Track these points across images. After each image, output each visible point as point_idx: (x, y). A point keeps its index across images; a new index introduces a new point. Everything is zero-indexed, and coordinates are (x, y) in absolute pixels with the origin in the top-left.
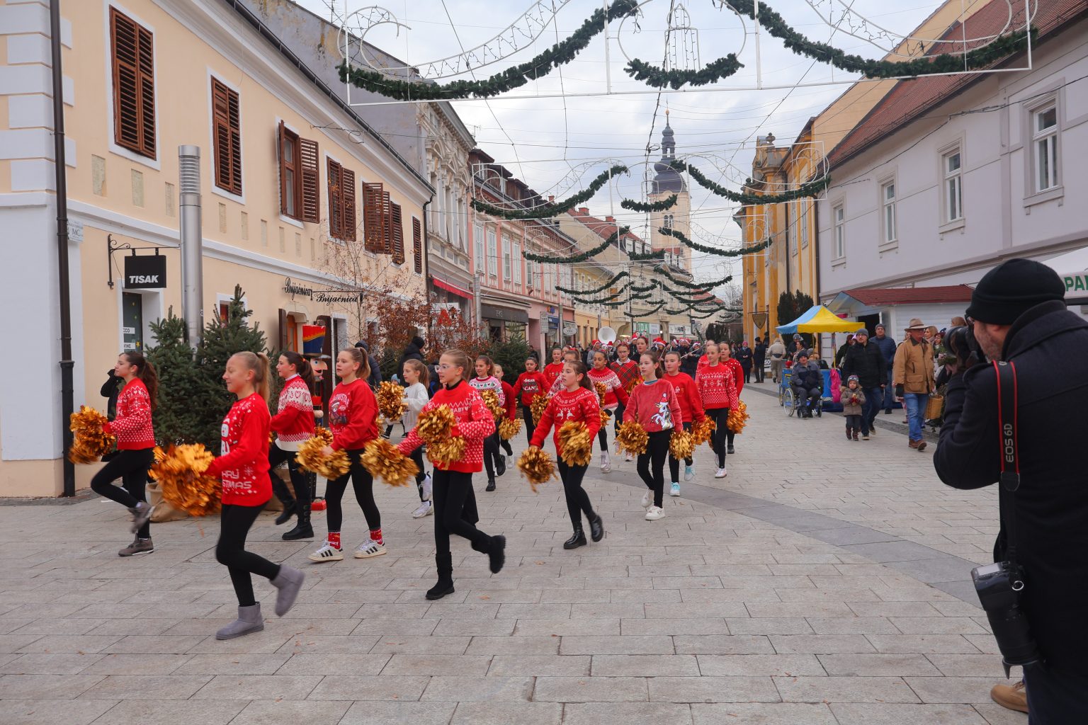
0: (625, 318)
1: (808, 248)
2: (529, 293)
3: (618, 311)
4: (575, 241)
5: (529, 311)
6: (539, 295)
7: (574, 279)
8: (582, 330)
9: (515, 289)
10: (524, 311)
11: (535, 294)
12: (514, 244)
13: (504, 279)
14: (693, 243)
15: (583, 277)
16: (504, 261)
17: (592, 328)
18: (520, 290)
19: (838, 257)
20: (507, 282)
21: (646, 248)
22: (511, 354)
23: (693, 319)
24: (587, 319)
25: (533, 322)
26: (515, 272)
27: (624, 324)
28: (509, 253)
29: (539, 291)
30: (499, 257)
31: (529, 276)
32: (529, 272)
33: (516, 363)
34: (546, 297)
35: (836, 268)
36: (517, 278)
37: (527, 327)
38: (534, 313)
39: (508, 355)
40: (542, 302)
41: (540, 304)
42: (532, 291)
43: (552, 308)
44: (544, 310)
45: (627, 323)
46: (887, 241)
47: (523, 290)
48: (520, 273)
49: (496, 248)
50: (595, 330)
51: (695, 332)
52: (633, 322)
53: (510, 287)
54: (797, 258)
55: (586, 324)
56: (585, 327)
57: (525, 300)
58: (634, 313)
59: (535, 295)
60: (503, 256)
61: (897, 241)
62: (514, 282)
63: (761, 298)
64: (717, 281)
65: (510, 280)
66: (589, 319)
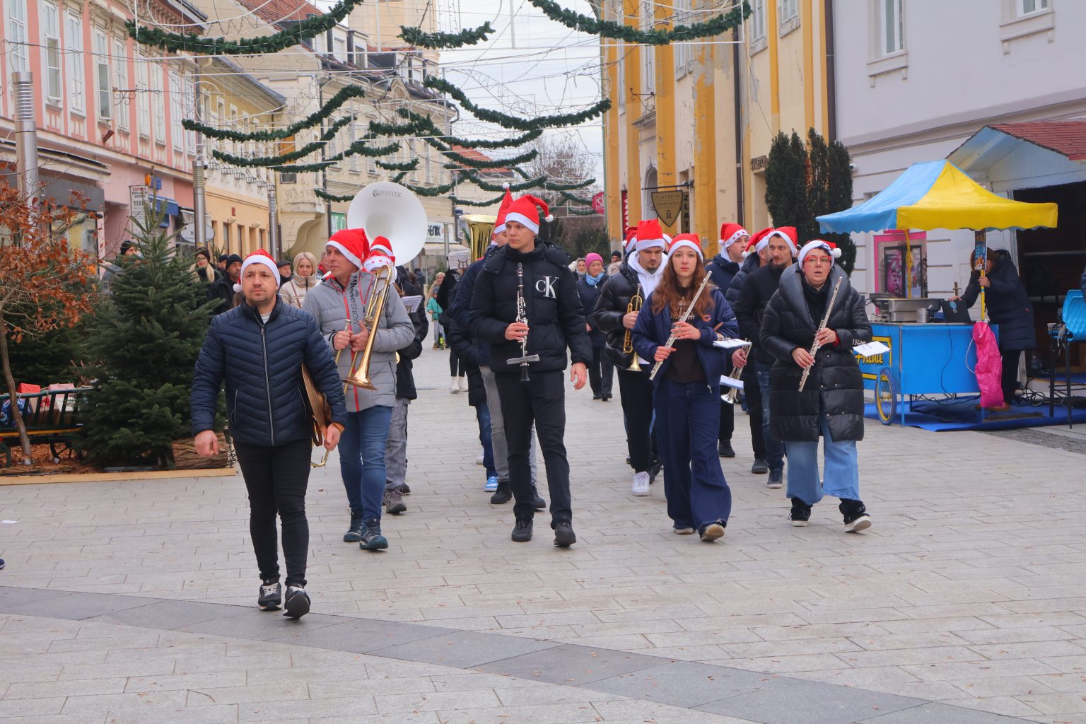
0: (314, 204)
1: (799, 35)
2: (105, 139)
3: (298, 187)
4: (204, 18)
5: (104, 182)
6: (126, 144)
7: (202, 107)
8: (220, 228)
9: (73, 128)
10: (93, 183)
11: (116, 141)
12: (67, 16)
13: (45, 102)
14: (563, 8)
15: (220, 105)
16: (44, 53)
17: (240, 227)
18: (82, 130)
19: (884, 54)
20: (54, 110)
21: (357, 41)
22: (159, 287)
23: (459, 207)
24: (230, 205)
25: (113, 210)
26: (71, 87)
27: (312, 217)
28: (57, 37)
29: (126, 135)
30: (34, 45)
31: (104, 97)
32: (103, 87)
33: (172, 311)
34: (142, 150)
35: (879, 80)
36: (76, 103)
37: (101, 222)
38: (116, 188)
39: (151, 290)
40: (133, 161)
41: (130, 166)
42: (110, 133)
43: (153, 176)
44: (140, 180)
45: (319, 215)
46: (1021, 14)
47: (91, 132)
48: (82, 88)
49: (25, 22)
50: (247, 231)
51: (463, 237)
52: (329, 213)
53: (59, 123)
54: (764, 60)
55: (227, 216)
56: (227, 225)
57: (95, 156)
58: (331, 191)
59: (118, 144)
60: (43, 42)
61: (1053, 12)
62: (70, 110)
63: (668, 153)
64: (574, 112)
65: (61, 105)
66: (237, 206)
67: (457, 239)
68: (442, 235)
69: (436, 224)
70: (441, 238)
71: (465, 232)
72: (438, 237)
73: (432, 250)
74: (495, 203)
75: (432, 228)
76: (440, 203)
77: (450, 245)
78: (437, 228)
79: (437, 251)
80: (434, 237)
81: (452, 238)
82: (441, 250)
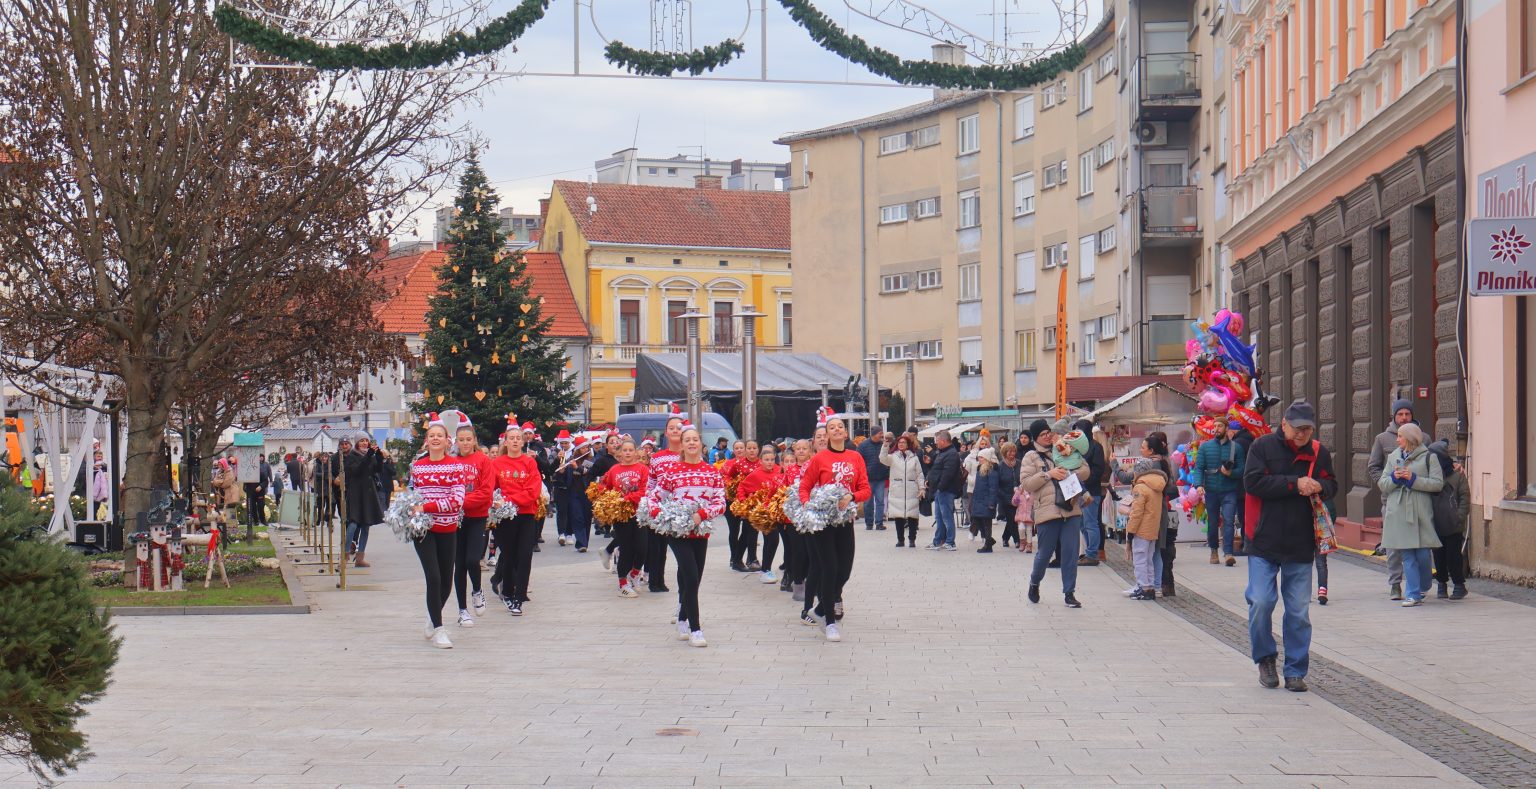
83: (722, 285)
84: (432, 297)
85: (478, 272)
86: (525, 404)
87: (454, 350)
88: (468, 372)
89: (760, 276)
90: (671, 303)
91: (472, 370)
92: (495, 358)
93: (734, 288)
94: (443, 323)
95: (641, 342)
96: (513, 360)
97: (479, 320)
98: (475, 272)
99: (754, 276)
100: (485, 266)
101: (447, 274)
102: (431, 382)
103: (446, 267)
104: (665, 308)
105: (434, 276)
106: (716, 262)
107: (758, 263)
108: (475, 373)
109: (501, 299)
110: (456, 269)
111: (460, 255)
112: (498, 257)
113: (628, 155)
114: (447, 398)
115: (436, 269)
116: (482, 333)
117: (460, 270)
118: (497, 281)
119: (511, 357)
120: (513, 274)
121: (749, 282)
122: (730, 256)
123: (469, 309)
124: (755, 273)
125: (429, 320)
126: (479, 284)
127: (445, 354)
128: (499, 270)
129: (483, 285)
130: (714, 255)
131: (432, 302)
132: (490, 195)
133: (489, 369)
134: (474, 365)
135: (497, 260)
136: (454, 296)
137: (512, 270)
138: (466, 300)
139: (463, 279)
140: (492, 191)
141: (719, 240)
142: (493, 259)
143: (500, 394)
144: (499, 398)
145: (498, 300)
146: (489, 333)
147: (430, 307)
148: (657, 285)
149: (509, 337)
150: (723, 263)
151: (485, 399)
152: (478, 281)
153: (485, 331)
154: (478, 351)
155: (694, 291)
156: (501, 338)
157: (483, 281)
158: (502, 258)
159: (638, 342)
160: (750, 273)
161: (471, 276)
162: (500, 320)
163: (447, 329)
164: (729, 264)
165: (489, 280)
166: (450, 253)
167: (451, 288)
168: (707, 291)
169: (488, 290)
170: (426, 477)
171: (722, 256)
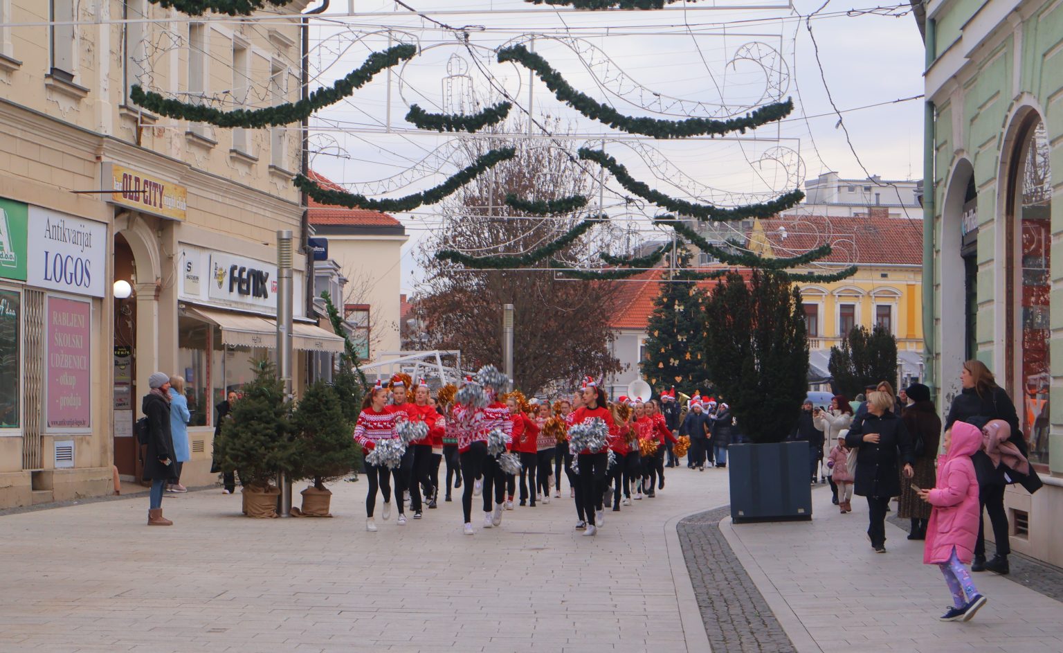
67: (311, 313)
68: (272, 296)
69: (258, 267)
70: (268, 304)
71: (329, 302)
72: (260, 301)
73: (240, 332)
74: (427, 203)
75: (245, 275)
76: (268, 214)
77: (295, 327)
78: (259, 278)
79: (257, 335)
80: (250, 299)
81: (298, 311)
82: (268, 334)
83: (882, 293)
84: (650, 317)
85: (679, 302)
86: (705, 385)
87: (663, 350)
88: (671, 364)
89: (914, 285)
90: (842, 306)
91: (674, 364)
92: (688, 356)
93: (892, 295)
94: (656, 334)
95: (819, 336)
96: (699, 357)
97: (679, 332)
98: (677, 302)
99: (908, 285)
100: (684, 298)
101: (659, 302)
102: (648, 370)
103: (659, 299)
104: (838, 310)
105: (652, 304)
106: (878, 275)
107: (912, 276)
108: (676, 365)
109: (693, 319)
110: (665, 300)
111: (668, 291)
112: (692, 292)
113: (830, 178)
114: (657, 381)
115: (653, 300)
116: (680, 340)
117: (668, 300)
118: (691, 307)
119: (697, 356)
120: (701, 303)
121: (905, 290)
122: (889, 270)
123: (673, 325)
124: (909, 283)
125: (648, 331)
126: (679, 310)
127: (657, 353)
128: (692, 301)
129: (681, 310)
130: (877, 270)
131: (650, 320)
132: (687, 254)
133: (683, 363)
134: (675, 360)
135: (691, 294)
136: (663, 317)
137: (700, 301)
138: (672, 319)
139: (669, 307)
140: (689, 251)
141: (881, 258)
142: (688, 294)
143: (691, 379)
144: (690, 381)
145: (691, 319)
146: (685, 340)
147: (649, 323)
148: (832, 293)
149: (697, 343)
150: (884, 276)
151: (681, 381)
152: (679, 308)
153: (682, 339)
154: (678, 351)
155: (861, 297)
156: (693, 343)
157: (682, 308)
158: (694, 293)
159: (816, 336)
160: (905, 283)
161: (674, 304)
162: (692, 332)
163: (659, 338)
164: (889, 276)
165: (686, 307)
166: (662, 289)
167: (662, 311)
168: (871, 296)
169: (685, 314)
170: (375, 424)
171: (883, 270)
